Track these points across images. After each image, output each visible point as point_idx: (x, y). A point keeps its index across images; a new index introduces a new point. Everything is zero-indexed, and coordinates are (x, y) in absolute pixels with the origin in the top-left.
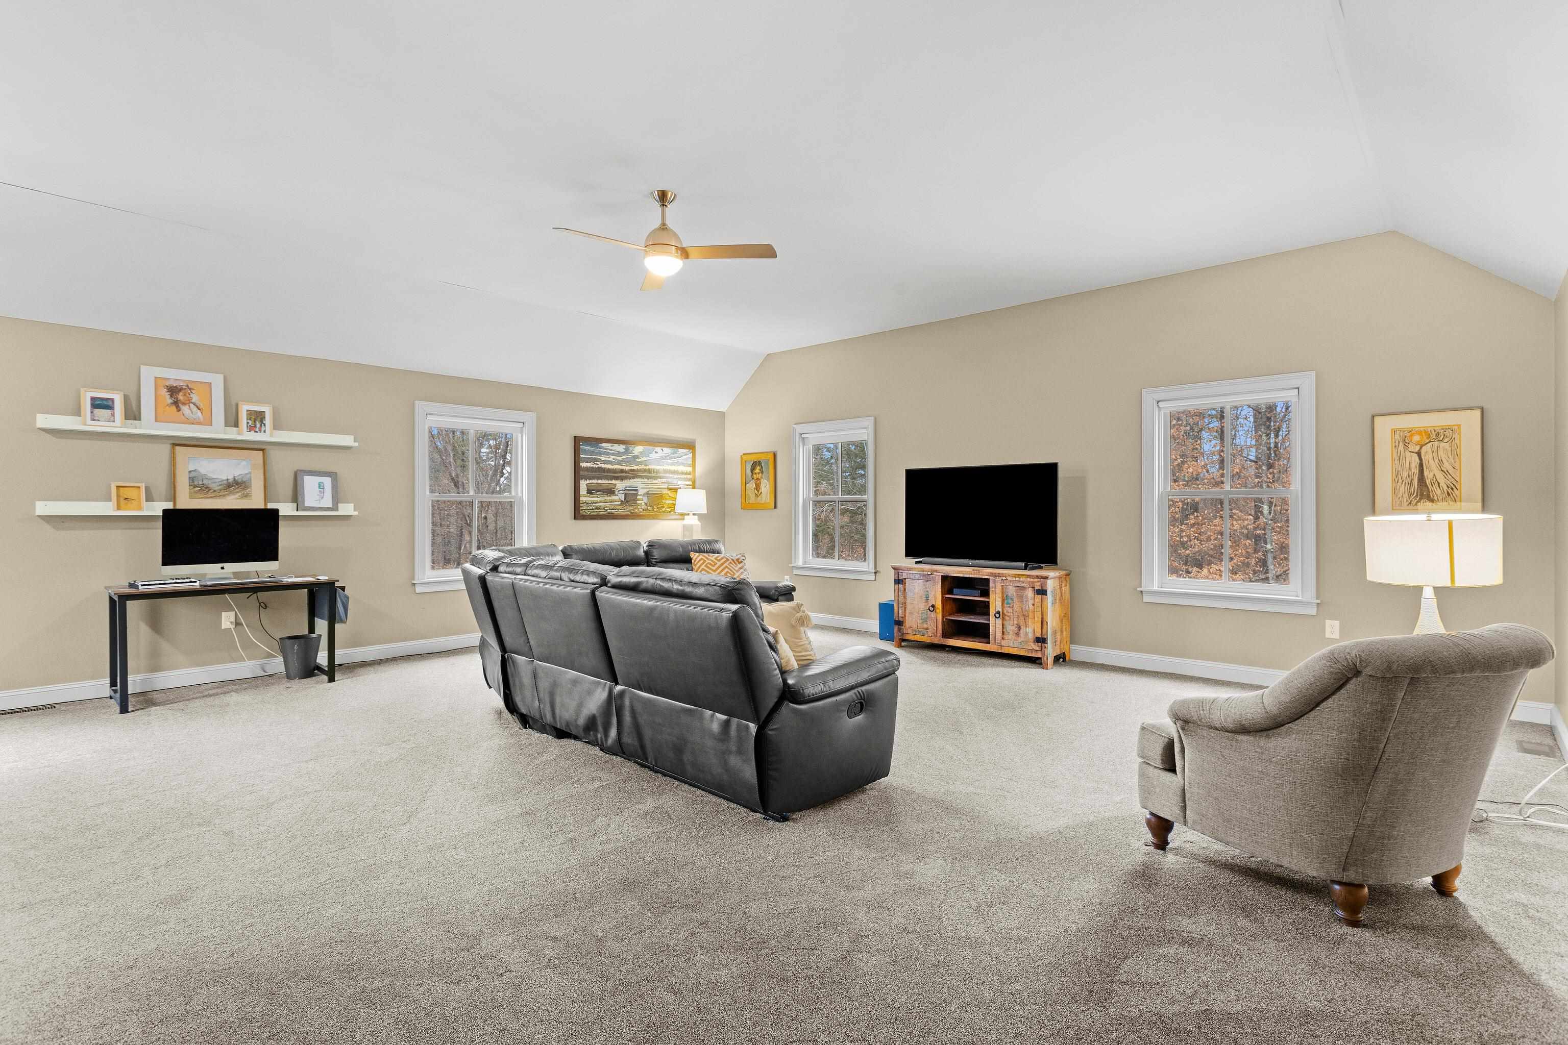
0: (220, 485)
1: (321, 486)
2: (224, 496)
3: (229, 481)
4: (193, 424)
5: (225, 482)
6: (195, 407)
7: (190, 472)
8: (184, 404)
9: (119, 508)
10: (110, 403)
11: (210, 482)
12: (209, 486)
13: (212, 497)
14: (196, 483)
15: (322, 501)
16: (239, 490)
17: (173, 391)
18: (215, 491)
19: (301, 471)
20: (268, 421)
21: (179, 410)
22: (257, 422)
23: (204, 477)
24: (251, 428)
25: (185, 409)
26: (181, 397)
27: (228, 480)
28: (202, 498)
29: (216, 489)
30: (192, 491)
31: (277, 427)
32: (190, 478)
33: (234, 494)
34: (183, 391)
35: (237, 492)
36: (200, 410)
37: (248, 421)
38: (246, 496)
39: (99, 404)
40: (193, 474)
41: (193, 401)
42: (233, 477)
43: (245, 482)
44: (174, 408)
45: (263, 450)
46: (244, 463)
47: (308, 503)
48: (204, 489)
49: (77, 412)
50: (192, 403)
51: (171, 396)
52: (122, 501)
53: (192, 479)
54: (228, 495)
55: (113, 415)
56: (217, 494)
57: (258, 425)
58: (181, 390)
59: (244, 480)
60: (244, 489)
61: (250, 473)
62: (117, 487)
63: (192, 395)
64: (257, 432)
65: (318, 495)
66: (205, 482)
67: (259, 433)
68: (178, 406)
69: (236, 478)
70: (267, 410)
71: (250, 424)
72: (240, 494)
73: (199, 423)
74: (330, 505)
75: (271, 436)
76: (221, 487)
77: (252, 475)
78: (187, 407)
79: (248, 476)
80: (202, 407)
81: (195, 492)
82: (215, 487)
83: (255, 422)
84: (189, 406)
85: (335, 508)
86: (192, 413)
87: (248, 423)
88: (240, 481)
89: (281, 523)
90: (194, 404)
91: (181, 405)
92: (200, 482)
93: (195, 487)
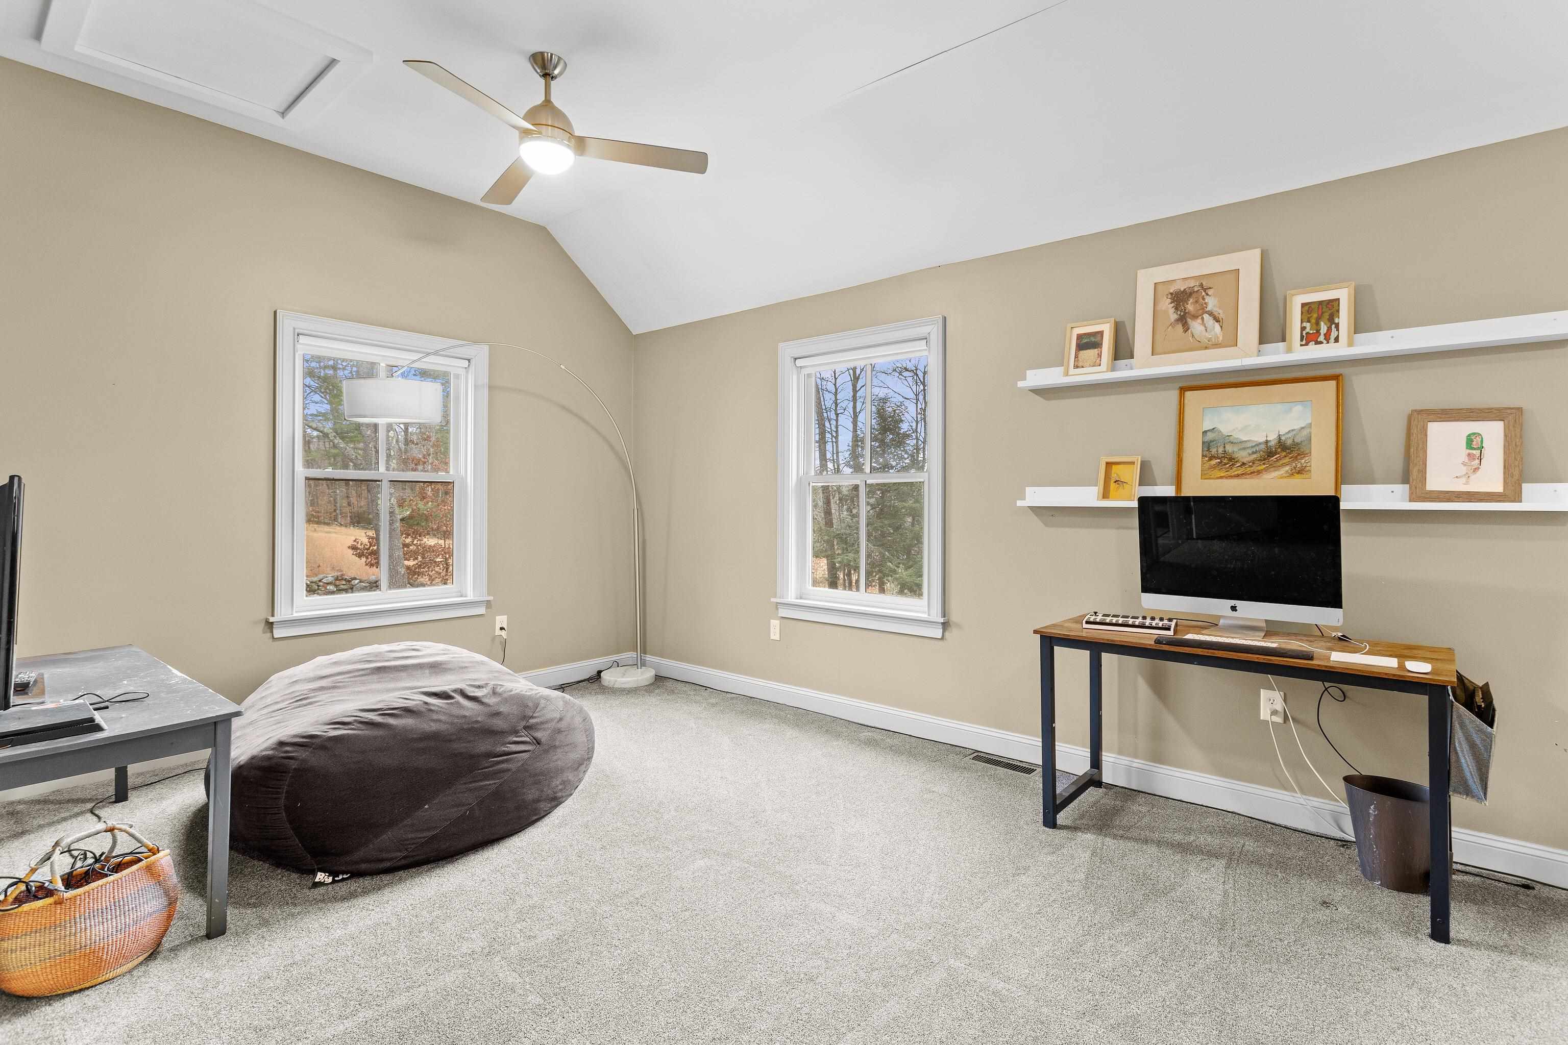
0: (1253, 453)
1: (1474, 443)
2: (1259, 472)
3: (1269, 444)
4: (1206, 348)
5: (1263, 447)
6: (1211, 318)
7: (1205, 433)
8: (1195, 317)
9: (1105, 495)
10: (1098, 339)
11: (1236, 449)
12: (1235, 455)
13: (1238, 476)
14: (1214, 451)
15: (1473, 477)
16: (1287, 460)
17: (1179, 298)
18: (1244, 464)
19: (1420, 412)
20: (1344, 318)
21: (1186, 328)
22: (1322, 323)
23: (1228, 440)
24: (1308, 339)
25: (1196, 326)
26: (1190, 307)
27: (1267, 442)
28: (1221, 477)
29: (1245, 461)
30: (1207, 465)
31: (1358, 327)
32: (1203, 443)
33: (1277, 468)
34: (1194, 295)
35: (1284, 465)
36: (1218, 321)
37: (1304, 324)
38: (1299, 472)
39: (1088, 343)
40: (1210, 436)
41: (1209, 308)
42: (1276, 436)
43: (1298, 444)
44: (1179, 327)
45: (1336, 377)
46: (1298, 408)
47: (1434, 483)
48: (1226, 461)
49: (1060, 362)
50: (1206, 312)
51: (1176, 309)
52: (1113, 486)
53: (1207, 446)
54: (1266, 470)
55: (1100, 356)
56: (1248, 470)
57: (1324, 328)
58: (1191, 294)
59: (1298, 440)
60: (1296, 458)
61: (1310, 425)
62: (1107, 463)
63: (1207, 299)
64: (1321, 343)
65: (1464, 464)
66: (1229, 448)
67: (1324, 345)
68: (1186, 322)
69: (1283, 438)
70: (1343, 295)
71: (1308, 330)
72: (1287, 468)
73: (1217, 345)
74: (1499, 488)
75: (1351, 344)
76: (1255, 456)
77: (1314, 431)
78: (1199, 321)
79: (1305, 433)
80: (1221, 316)
81: (1213, 468)
82: (1243, 456)
83: (1317, 324)
84: (1203, 319)
85: (1513, 492)
86: (1206, 330)
87: (1303, 329)
88: (1289, 442)
89: (1344, 526)
90: (1211, 314)
91: (1189, 320)
92: (1221, 450)
93: (1211, 459)
